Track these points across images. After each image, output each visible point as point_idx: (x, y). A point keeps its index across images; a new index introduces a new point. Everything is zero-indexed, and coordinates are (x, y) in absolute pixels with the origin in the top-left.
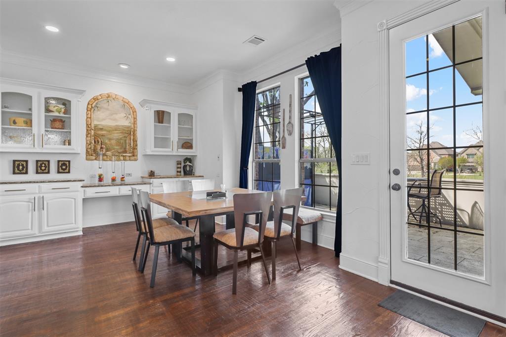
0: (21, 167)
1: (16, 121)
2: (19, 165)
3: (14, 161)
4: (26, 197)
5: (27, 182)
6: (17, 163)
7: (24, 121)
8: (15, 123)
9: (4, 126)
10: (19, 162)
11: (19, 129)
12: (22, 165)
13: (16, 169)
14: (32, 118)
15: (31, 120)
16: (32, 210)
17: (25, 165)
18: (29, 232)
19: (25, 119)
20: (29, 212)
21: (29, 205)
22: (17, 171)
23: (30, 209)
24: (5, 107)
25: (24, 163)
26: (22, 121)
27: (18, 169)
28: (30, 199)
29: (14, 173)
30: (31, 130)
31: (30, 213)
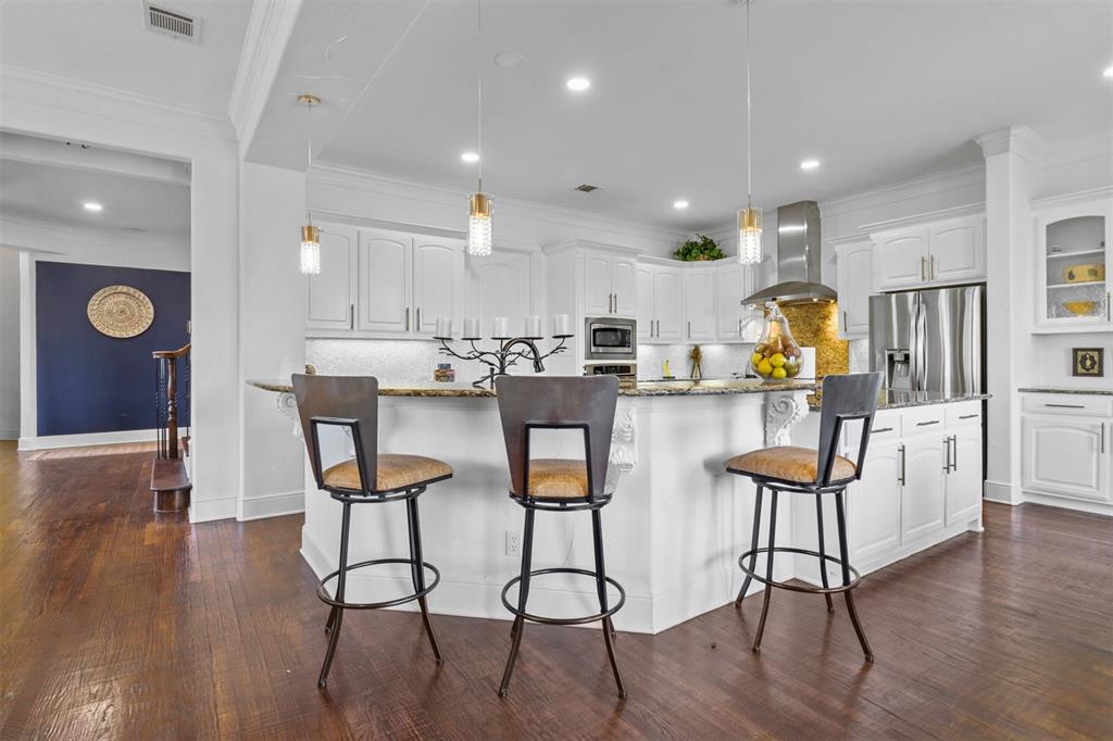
0: (1088, 363)
1: (1074, 273)
2: (1084, 358)
3: (1076, 351)
4: (1085, 422)
5: (1088, 393)
6: (1080, 353)
7: (1090, 271)
8: (1071, 276)
9: (1051, 287)
10: (1084, 353)
11: (1078, 287)
12: (1092, 358)
13: (1079, 365)
14: (1104, 261)
15: (1104, 266)
16: (1098, 449)
17: (1096, 358)
18: (1092, 492)
19: (1090, 267)
20: (1092, 452)
21: (1092, 438)
22: (1080, 370)
23: (1095, 446)
24: (1055, 250)
25: (1095, 355)
26: (1086, 271)
27: (1084, 367)
28: (1094, 426)
29: (1076, 373)
30: (1103, 286)
31: (1095, 456)
